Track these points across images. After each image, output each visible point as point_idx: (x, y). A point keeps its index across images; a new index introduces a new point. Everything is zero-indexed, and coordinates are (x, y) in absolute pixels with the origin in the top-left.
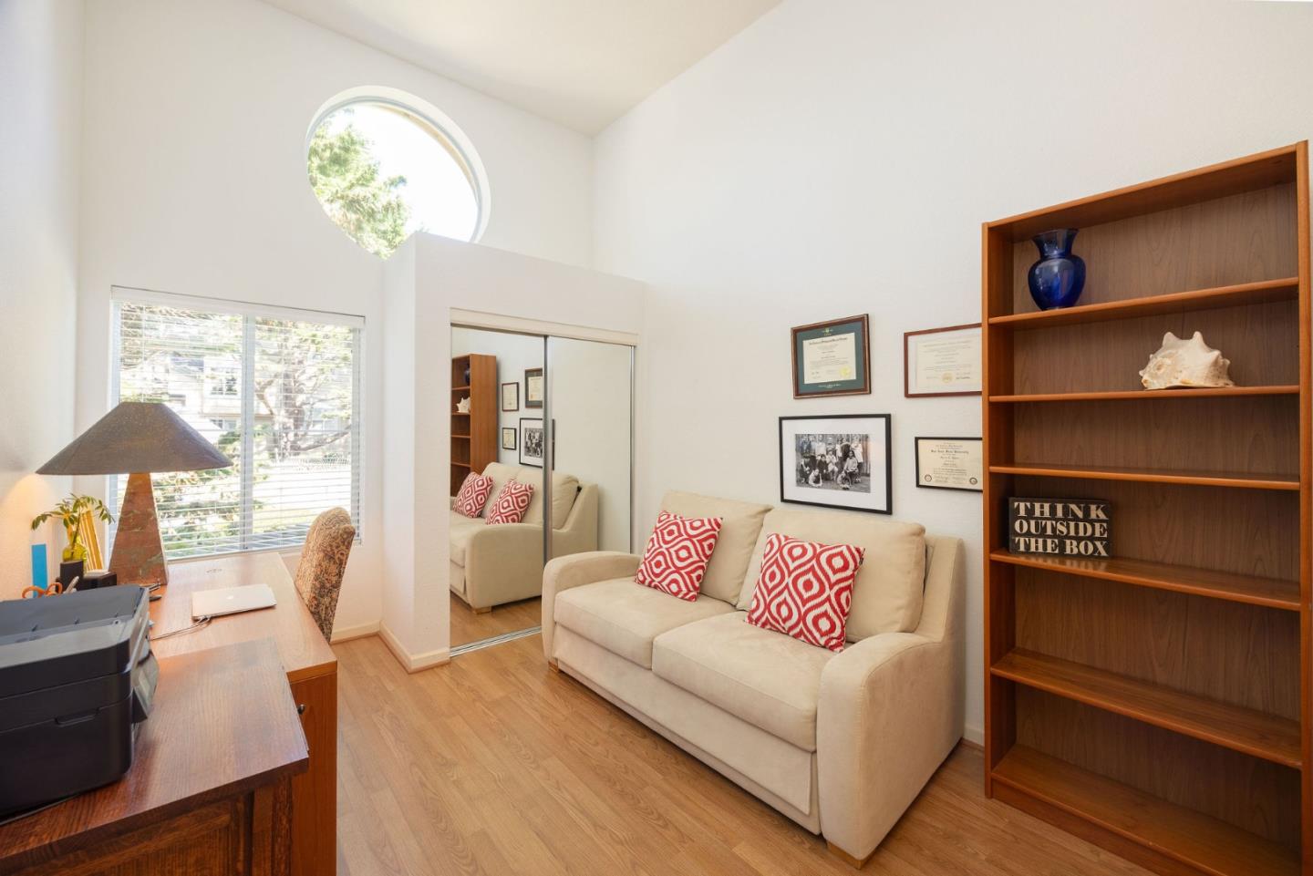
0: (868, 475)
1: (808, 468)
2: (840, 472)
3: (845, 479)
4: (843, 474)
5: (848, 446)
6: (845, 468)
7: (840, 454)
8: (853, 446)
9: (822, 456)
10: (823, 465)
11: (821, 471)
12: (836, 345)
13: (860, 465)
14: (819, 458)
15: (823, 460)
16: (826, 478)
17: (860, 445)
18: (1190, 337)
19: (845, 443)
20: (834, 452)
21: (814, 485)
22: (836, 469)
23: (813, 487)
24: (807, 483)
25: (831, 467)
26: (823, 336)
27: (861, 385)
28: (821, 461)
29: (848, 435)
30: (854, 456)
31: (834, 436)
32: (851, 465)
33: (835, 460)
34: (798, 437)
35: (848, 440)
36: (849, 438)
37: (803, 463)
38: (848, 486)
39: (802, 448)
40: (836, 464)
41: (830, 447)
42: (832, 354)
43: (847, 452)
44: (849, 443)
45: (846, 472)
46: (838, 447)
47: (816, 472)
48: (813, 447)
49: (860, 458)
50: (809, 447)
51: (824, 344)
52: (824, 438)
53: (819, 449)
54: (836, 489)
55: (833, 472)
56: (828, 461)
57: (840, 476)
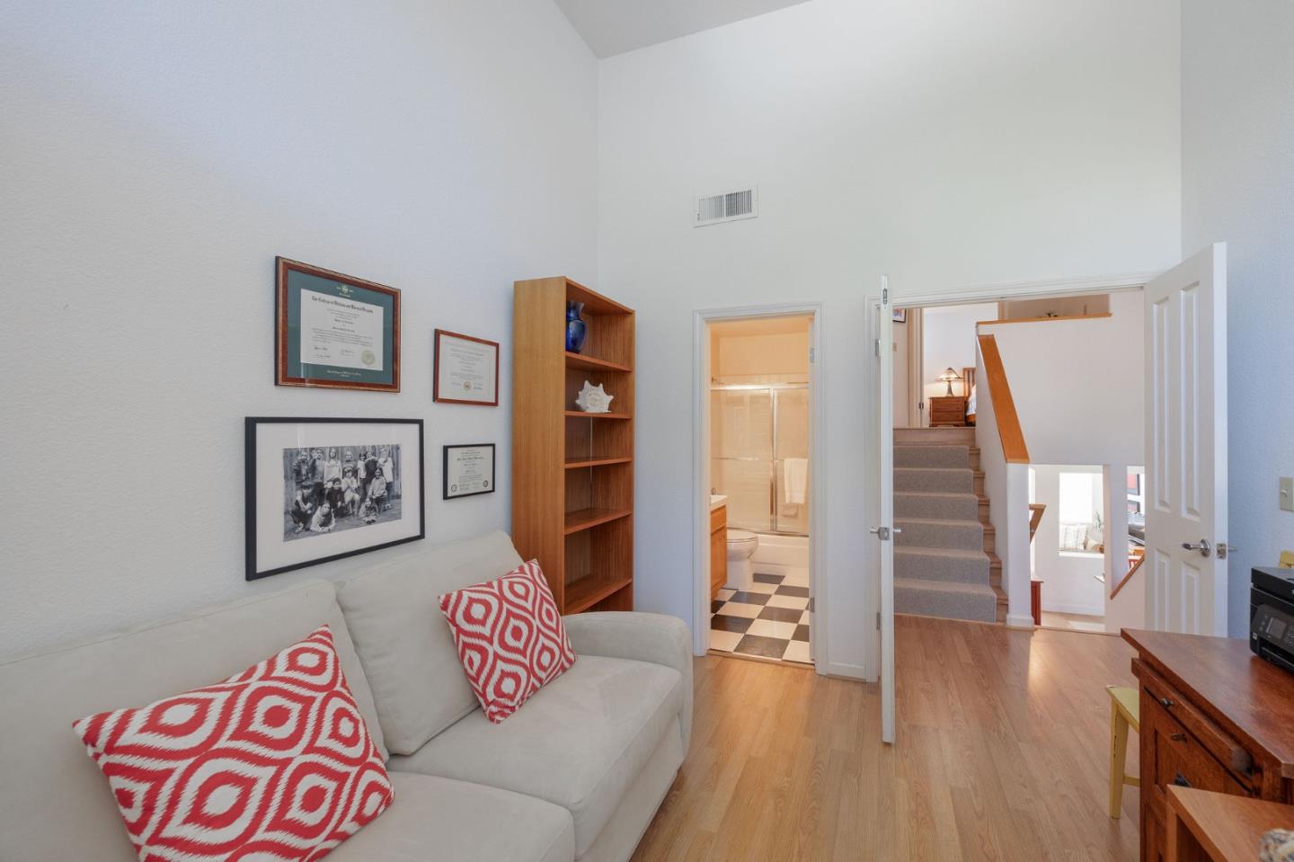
0: (399, 497)
1: (309, 505)
2: (363, 500)
3: (370, 509)
4: (368, 502)
5: (375, 462)
6: (370, 493)
7: (362, 474)
8: (381, 461)
9: (335, 481)
10: (334, 496)
11: (333, 505)
12: (356, 316)
13: (389, 486)
14: (329, 485)
15: (336, 487)
16: (340, 512)
17: (390, 459)
18: (597, 386)
19: (371, 458)
20: (355, 472)
21: (320, 529)
22: (357, 497)
23: (318, 533)
24: (308, 530)
25: (348, 497)
26: (338, 296)
27: (388, 380)
28: (332, 488)
29: (373, 447)
30: (382, 474)
31: (353, 449)
32: (377, 488)
33: (355, 485)
34: (289, 454)
35: (374, 454)
36: (375, 451)
37: (299, 498)
38: (374, 518)
39: (298, 473)
40: (357, 490)
41: (349, 466)
42: (348, 326)
43: (373, 470)
44: (376, 459)
45: (371, 499)
46: (361, 465)
47: (326, 508)
48: (320, 469)
49: (388, 476)
50: (313, 469)
51: (337, 308)
52: (338, 453)
53: (330, 471)
54: (357, 526)
55: (353, 502)
56: (344, 486)
57: (363, 507)
